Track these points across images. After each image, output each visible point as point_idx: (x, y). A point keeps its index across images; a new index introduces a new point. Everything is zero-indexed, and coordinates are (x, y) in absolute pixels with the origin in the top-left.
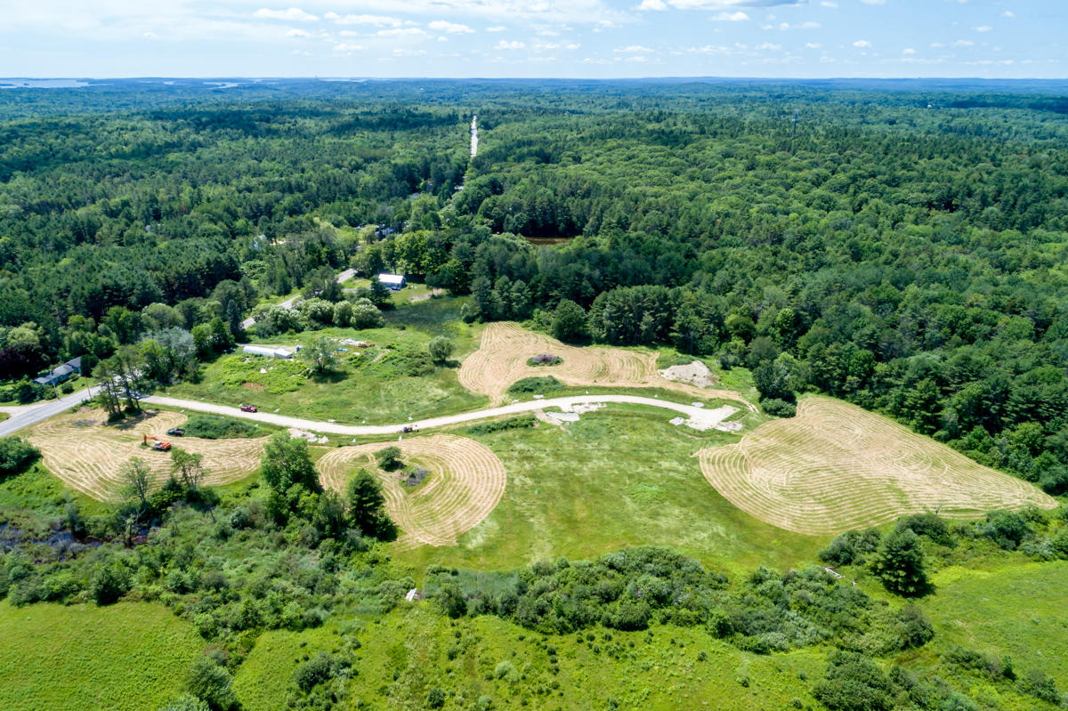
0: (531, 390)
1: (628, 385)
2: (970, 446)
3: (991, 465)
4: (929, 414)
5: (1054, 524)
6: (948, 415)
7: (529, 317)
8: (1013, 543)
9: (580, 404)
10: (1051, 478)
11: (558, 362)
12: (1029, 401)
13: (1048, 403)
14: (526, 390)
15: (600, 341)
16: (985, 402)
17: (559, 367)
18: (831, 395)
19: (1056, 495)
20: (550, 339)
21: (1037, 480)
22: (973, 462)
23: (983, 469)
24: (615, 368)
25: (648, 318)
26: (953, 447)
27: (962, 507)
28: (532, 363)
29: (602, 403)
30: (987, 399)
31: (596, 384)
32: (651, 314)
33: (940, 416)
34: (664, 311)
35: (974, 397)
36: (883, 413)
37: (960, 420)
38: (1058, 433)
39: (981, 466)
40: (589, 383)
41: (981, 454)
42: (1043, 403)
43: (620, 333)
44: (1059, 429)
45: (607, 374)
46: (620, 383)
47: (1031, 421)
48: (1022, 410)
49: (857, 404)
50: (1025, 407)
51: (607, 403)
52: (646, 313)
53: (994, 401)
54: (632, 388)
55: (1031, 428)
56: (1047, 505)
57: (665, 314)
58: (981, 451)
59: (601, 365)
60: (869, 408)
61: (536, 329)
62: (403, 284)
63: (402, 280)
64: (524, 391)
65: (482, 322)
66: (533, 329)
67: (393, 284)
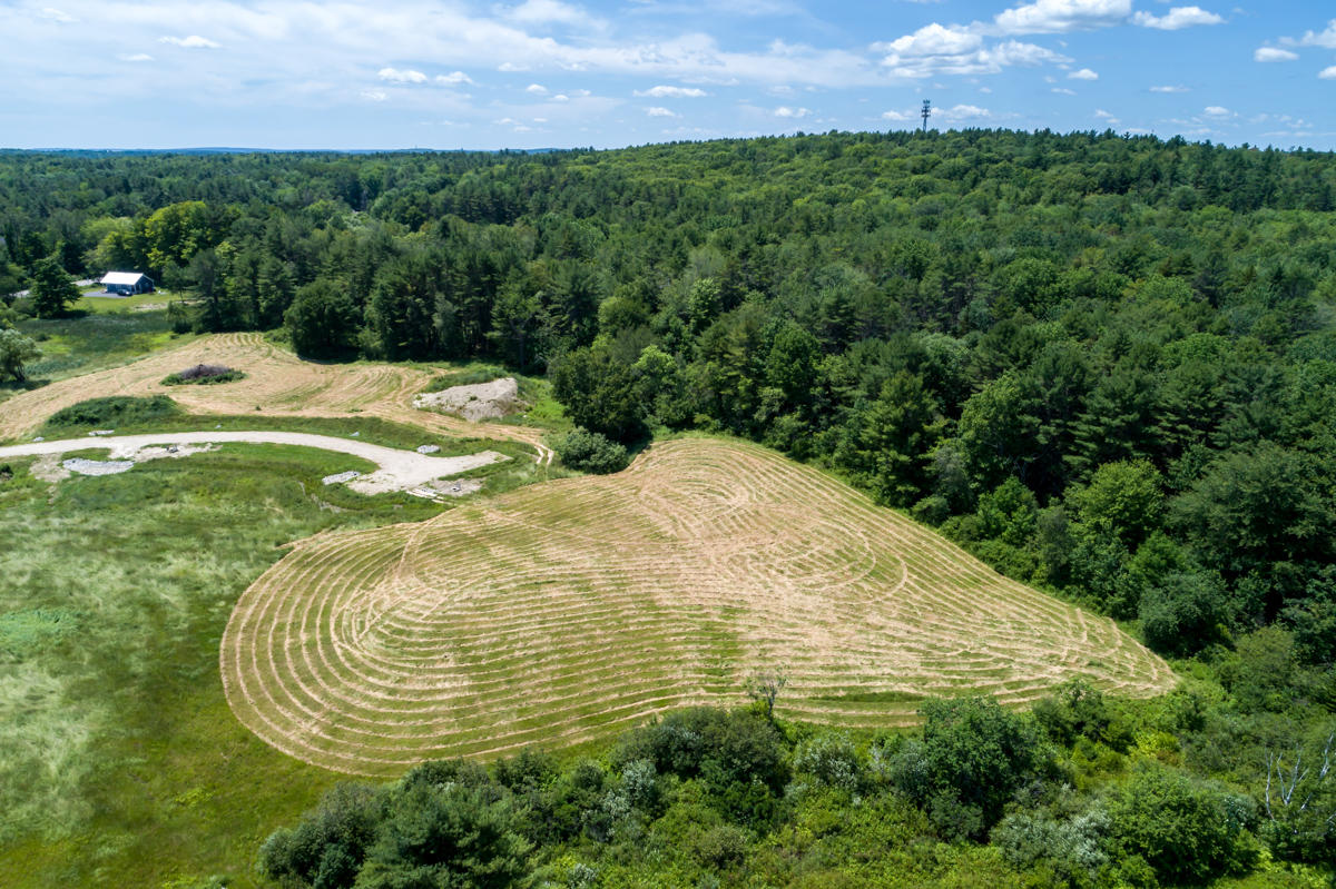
1: (320, 414)
2: (990, 531)
3: (1026, 577)
4: (904, 458)
5: (1147, 746)
6: (948, 455)
8: (973, 817)
9: (167, 445)
10: (1170, 605)
12: (1127, 408)
13: (1175, 410)
14: (82, 419)
16: (1027, 418)
18: (738, 434)
19: (1178, 655)
21: (1135, 616)
22: (987, 569)
23: (1008, 585)
24: (337, 390)
26: (950, 535)
27: (880, 687)
28: (171, 380)
29: (217, 444)
30: (1032, 411)
31: (251, 413)
33: (928, 462)
35: (1000, 409)
36: (827, 466)
37: (972, 468)
38: (1197, 484)
39: (1003, 580)
40: (240, 412)
41: (1007, 549)
42: (1161, 411)
44: (1199, 475)
45: (307, 399)
46: (306, 413)
47: (1129, 458)
48: (1111, 431)
49: (780, 449)
50: (1117, 422)
51: (227, 444)
53: (1044, 415)
54: (318, 420)
55: (1130, 476)
56: (1141, 686)
58: (1010, 542)
60: (802, 456)
61: (280, 340)
62: (143, 288)
63: (142, 281)
64: (76, 422)
65: (200, 332)
66: (275, 339)
67: (124, 287)
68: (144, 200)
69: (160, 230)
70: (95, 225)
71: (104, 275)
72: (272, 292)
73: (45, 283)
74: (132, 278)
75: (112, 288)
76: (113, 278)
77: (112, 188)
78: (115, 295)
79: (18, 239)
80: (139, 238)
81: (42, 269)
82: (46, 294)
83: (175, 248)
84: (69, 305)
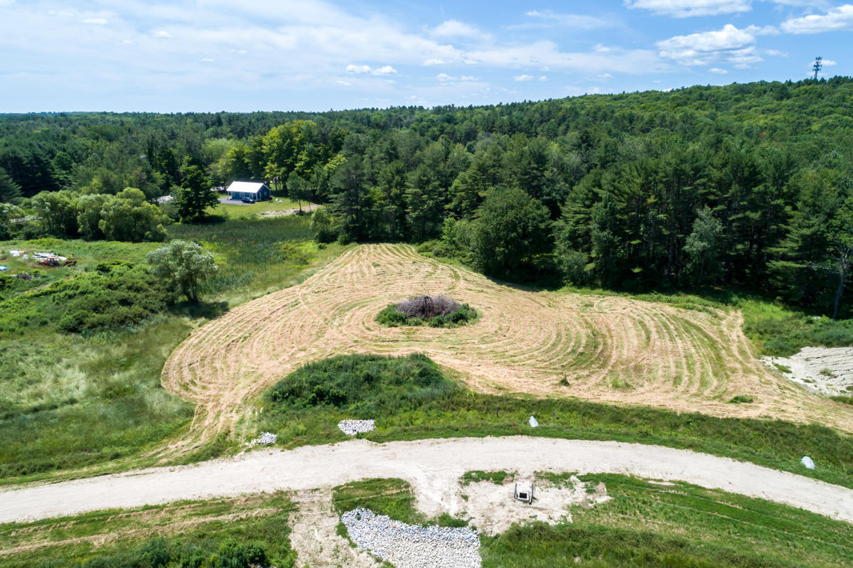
0: (339, 401)
1: (683, 405)
7: (436, 235)
9: (499, 478)
11: (461, 316)
14: (321, 396)
15: (582, 281)
17: (462, 331)
20: (463, 271)
24: (626, 345)
25: (706, 221)
28: (393, 317)
29: (591, 480)
31: (567, 393)
32: (717, 215)
34: (754, 207)
40: (544, 388)
43: (634, 260)
45: (603, 361)
46: (650, 396)
51: (612, 481)
52: (705, 212)
54: (700, 420)
57: (755, 216)
59: (584, 333)
61: (444, 255)
62: (264, 196)
63: (263, 189)
64: (314, 402)
65: (346, 242)
66: (437, 254)
67: (247, 195)
68: (231, 131)
69: (275, 145)
70: (213, 144)
71: (229, 185)
72: (424, 202)
73: (189, 189)
74: (253, 187)
75: (237, 196)
76: (237, 186)
77: (210, 123)
78: (240, 203)
79: (156, 154)
80: (258, 153)
81: (189, 176)
82: (190, 200)
83: (289, 161)
84: (209, 211)
